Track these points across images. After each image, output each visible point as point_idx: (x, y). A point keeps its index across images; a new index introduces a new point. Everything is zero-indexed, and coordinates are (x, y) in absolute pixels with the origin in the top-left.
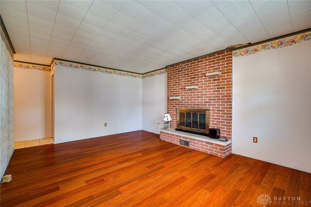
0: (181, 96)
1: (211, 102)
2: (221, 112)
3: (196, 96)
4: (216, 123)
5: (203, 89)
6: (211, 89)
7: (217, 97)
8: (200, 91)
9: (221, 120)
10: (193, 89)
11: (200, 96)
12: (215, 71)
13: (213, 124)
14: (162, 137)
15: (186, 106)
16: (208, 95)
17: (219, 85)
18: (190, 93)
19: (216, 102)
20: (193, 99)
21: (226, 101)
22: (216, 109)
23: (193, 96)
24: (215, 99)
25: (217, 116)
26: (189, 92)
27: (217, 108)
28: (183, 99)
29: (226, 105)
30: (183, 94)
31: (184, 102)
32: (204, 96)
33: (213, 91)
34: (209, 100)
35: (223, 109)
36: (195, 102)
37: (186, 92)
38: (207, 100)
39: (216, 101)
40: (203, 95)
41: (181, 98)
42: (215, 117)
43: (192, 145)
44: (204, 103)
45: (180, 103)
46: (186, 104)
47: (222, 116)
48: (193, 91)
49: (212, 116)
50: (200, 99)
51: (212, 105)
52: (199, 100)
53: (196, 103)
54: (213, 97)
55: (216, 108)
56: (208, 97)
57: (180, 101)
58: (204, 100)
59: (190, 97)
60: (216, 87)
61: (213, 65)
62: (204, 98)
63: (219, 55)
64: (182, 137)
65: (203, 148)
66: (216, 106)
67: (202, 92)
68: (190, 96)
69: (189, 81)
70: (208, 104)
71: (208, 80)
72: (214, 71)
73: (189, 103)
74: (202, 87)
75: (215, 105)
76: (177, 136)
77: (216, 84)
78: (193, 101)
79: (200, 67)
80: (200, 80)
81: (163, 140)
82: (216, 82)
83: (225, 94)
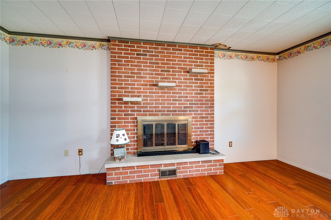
0: (144, 96)
1: (192, 107)
2: (204, 119)
3: (172, 98)
4: (199, 133)
5: (183, 90)
6: (193, 90)
7: (200, 101)
8: (177, 91)
9: (204, 129)
10: (167, 87)
11: (177, 98)
12: (198, 68)
13: (195, 135)
14: (112, 179)
15: (154, 113)
16: (188, 98)
17: (203, 87)
18: (162, 93)
19: (198, 107)
20: (166, 102)
21: (209, 105)
22: (199, 116)
23: (166, 98)
24: (198, 104)
25: (200, 124)
26: (160, 91)
27: (200, 114)
28: (148, 101)
29: (209, 110)
30: (148, 94)
31: (150, 107)
32: (183, 99)
33: (195, 94)
34: (190, 104)
35: (207, 116)
36: (170, 107)
37: (154, 91)
38: (187, 104)
39: (199, 105)
40: (182, 97)
41: (143, 100)
42: (197, 126)
43: (182, 172)
44: (183, 109)
45: (142, 109)
46: (154, 109)
47: (206, 123)
48: (166, 91)
49: (194, 125)
50: (177, 102)
51: (194, 111)
52: (176, 104)
53: (172, 109)
54: (195, 100)
55: (198, 114)
56: (188, 100)
57: (142, 105)
58: (183, 104)
59: (162, 100)
60: (199, 89)
61: (195, 60)
62: (183, 102)
63: (202, 50)
64: (164, 164)
65: (199, 171)
66: (199, 112)
67: (181, 93)
68: (160, 98)
69: (159, 74)
70: (188, 109)
71: (188, 77)
72: (196, 67)
73: (160, 109)
74: (181, 86)
75: (197, 111)
76: (152, 166)
77: (199, 85)
78: (166, 105)
79: (178, 57)
80: (177, 77)
81: (116, 183)
82: (199, 82)
83: (209, 97)
